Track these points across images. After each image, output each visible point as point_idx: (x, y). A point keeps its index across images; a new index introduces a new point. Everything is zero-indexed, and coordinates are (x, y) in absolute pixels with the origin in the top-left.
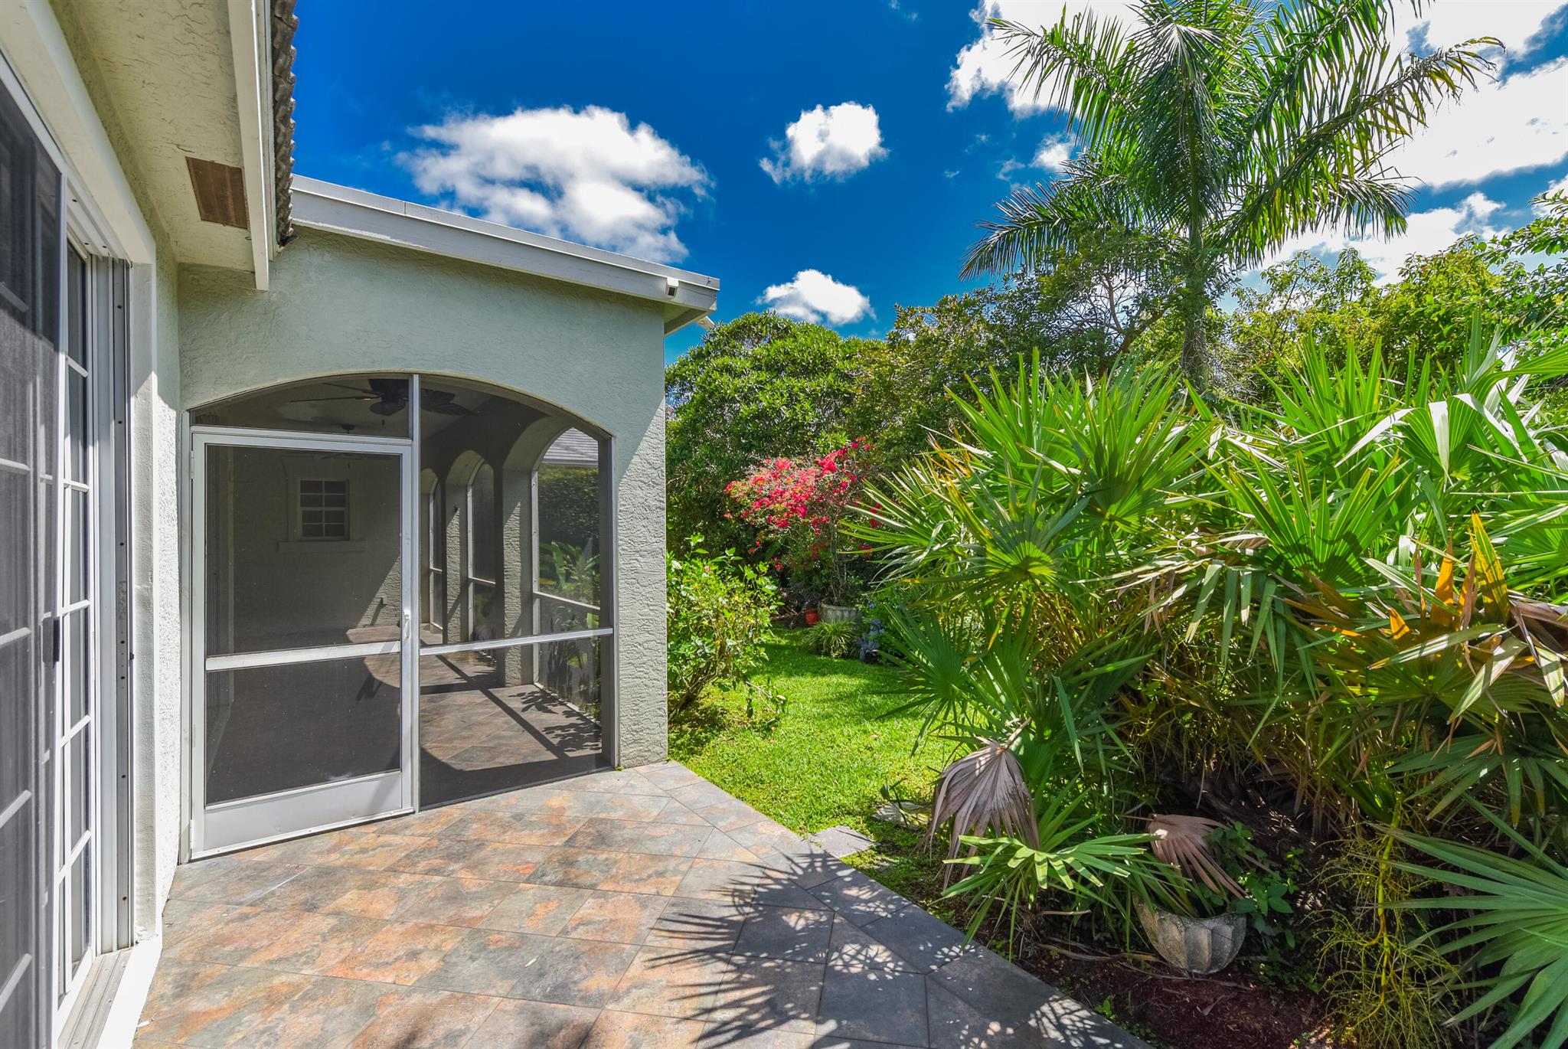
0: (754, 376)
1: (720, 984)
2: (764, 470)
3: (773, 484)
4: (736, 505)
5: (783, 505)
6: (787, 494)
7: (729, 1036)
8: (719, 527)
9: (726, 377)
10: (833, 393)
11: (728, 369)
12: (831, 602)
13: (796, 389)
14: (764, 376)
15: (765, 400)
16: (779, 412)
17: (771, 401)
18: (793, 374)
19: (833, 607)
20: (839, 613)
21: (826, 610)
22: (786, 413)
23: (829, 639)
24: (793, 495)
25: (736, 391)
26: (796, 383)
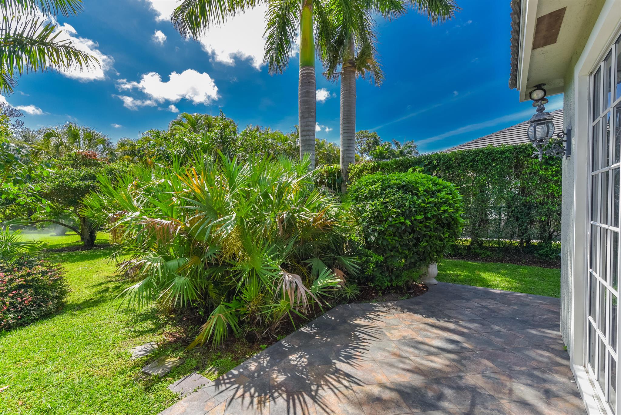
1: (331, 388)
7: (354, 379)
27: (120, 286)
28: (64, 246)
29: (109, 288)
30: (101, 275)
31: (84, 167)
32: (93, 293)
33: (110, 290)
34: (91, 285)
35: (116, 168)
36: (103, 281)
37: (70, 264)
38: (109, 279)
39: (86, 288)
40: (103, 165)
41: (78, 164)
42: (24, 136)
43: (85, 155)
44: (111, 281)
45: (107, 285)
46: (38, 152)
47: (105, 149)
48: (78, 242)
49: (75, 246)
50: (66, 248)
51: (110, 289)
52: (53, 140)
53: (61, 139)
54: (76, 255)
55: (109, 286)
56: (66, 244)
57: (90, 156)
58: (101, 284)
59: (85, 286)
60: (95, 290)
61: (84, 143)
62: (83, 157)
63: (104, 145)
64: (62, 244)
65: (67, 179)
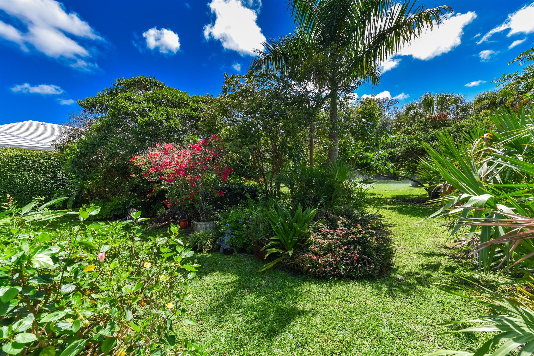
0: (145, 105)
2: (156, 150)
3: (164, 158)
4: (138, 170)
5: (171, 170)
6: (173, 163)
8: (128, 180)
9: (128, 102)
10: (190, 117)
11: (130, 99)
12: (199, 220)
13: (170, 113)
14: (151, 105)
15: (153, 116)
16: (161, 122)
17: (156, 117)
18: (167, 105)
19: (201, 223)
20: (204, 226)
21: (197, 225)
22: (165, 124)
23: (201, 242)
24: (177, 164)
25: (135, 109)
26: (171, 111)
27: (455, 268)
28: (414, 197)
29: (440, 264)
30: (435, 240)
31: (432, 129)
32: (420, 263)
33: (441, 270)
34: (422, 251)
35: (467, 123)
36: (436, 250)
37: (412, 217)
38: (443, 251)
39: (416, 253)
40: (452, 123)
41: (427, 128)
42: (397, 116)
43: (434, 118)
44: (444, 255)
45: (439, 259)
46: (400, 125)
47: (457, 107)
48: (426, 194)
49: (422, 198)
50: (415, 199)
51: (441, 267)
52: (411, 112)
53: (417, 110)
54: (419, 209)
55: (442, 262)
56: (415, 195)
57: (439, 118)
58: (432, 254)
59: (416, 250)
60: (424, 260)
61: (437, 108)
62: (432, 120)
63: (456, 105)
64: (413, 195)
65: (416, 142)
